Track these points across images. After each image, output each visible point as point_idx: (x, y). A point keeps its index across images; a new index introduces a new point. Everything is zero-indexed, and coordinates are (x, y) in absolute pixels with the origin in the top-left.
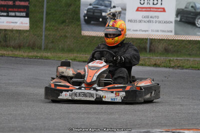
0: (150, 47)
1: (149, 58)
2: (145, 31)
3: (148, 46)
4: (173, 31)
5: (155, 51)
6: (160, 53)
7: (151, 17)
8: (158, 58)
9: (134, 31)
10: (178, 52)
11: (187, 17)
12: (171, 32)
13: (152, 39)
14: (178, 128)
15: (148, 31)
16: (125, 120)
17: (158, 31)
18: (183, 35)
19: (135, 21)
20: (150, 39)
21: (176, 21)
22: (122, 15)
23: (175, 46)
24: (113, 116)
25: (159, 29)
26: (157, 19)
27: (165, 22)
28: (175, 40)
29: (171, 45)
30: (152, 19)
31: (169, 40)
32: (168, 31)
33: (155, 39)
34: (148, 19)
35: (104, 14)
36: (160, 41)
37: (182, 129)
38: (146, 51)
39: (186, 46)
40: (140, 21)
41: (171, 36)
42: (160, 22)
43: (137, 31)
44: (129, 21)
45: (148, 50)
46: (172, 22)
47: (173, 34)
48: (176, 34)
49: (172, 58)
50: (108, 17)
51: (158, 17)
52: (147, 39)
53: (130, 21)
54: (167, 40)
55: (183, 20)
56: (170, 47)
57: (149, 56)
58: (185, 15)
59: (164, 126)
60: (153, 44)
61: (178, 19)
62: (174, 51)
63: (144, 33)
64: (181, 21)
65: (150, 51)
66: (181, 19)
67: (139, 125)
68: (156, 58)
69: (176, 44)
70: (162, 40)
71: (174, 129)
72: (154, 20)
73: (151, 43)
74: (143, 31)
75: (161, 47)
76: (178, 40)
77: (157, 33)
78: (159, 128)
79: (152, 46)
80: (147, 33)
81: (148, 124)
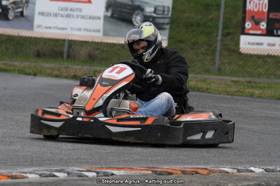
0: (68, 51)
1: (66, 67)
2: (62, 29)
3: (65, 50)
4: (102, 31)
5: (74, 58)
6: (82, 61)
7: (71, 10)
8: (80, 67)
9: (46, 28)
10: (107, 59)
11: (121, 12)
12: (99, 31)
13: (71, 41)
14: (104, 166)
15: (66, 29)
16: (30, 153)
17: (80, 30)
18: (115, 36)
19: (49, 14)
20: (69, 40)
21: (105, 17)
22: (30, 5)
23: (103, 51)
24: (13, 147)
25: (82, 27)
26: (78, 13)
27: (90, 18)
28: (104, 43)
29: (98, 49)
30: (71, 13)
31: (95, 43)
32: (94, 31)
33: (75, 41)
34: (66, 13)
35: (4, 3)
36: (83, 43)
37: (109, 168)
38: (63, 57)
39: (119, 52)
40: (56, 15)
41: (98, 37)
42: (83, 17)
43: (50, 28)
44: (39, 13)
45: (65, 56)
46: (99, 18)
47: (101, 34)
48: (105, 34)
49: (98, 69)
50: (10, 7)
51: (80, 10)
52: (64, 40)
53: (42, 14)
54: (92, 42)
55: (115, 15)
56: (97, 52)
57: (66, 64)
58: (119, 9)
59: (85, 163)
60: (73, 47)
61: (109, 14)
62: (102, 59)
63: (60, 31)
64: (112, 16)
65: (69, 57)
66: (113, 14)
67: (49, 160)
68: (77, 67)
69: (105, 49)
70: (85, 42)
71: (99, 168)
72: (75, 13)
73: (70, 46)
74: (59, 29)
75: (83, 52)
76: (108, 44)
77: (79, 33)
78: (78, 166)
79: (71, 51)
80: (64, 32)
81: (61, 159)
